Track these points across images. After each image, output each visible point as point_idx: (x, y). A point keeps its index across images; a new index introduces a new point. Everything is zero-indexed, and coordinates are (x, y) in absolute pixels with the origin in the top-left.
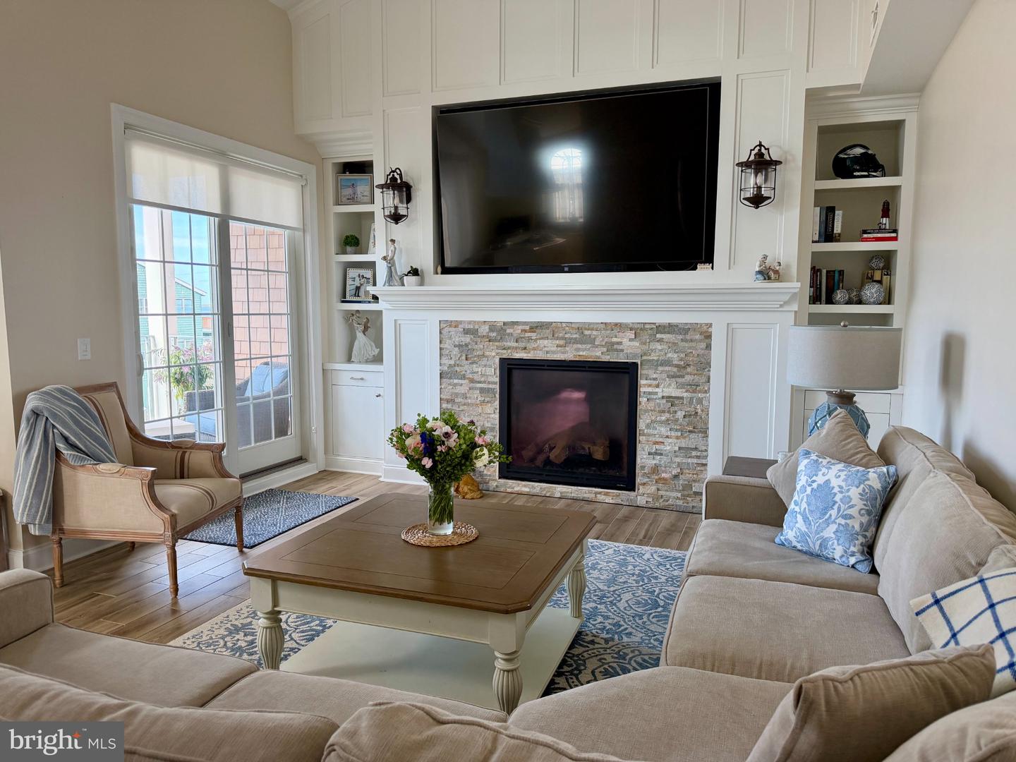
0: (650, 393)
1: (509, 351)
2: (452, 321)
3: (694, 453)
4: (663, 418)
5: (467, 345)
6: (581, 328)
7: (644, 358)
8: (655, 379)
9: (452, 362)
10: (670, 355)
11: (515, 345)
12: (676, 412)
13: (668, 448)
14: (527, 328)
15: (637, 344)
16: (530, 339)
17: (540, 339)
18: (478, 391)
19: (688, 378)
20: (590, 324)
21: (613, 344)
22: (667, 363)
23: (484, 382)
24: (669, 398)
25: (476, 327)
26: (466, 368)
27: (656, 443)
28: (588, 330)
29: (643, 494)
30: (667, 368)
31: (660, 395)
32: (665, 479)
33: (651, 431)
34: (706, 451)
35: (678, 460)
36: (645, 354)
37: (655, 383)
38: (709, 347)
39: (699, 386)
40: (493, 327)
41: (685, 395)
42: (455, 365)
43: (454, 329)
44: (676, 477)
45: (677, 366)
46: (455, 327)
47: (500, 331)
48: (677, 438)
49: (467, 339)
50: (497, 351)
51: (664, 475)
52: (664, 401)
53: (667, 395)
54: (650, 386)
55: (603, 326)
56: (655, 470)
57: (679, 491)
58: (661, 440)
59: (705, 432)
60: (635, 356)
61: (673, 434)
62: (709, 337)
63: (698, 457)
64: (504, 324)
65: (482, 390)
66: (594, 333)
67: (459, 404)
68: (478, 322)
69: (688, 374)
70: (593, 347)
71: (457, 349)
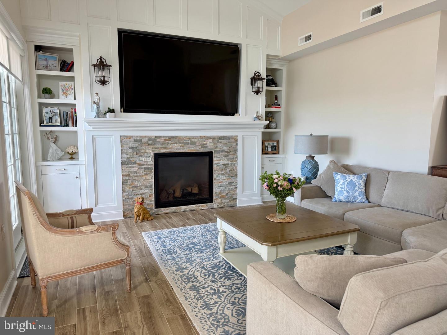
0: (217, 163)
1: (158, 149)
2: (127, 136)
3: (233, 184)
4: (223, 172)
5: (136, 148)
6: (190, 138)
7: (215, 149)
8: (219, 158)
9: (129, 156)
10: (224, 148)
11: (161, 146)
12: (226, 170)
13: (225, 183)
14: (167, 138)
15: (212, 144)
16: (168, 144)
17: (173, 143)
18: (143, 169)
19: (231, 156)
20: (194, 136)
21: (203, 144)
22: (223, 151)
23: (146, 165)
24: (224, 165)
25: (141, 138)
26: (136, 159)
27: (220, 182)
28: (194, 139)
29: (216, 203)
30: (223, 153)
31: (221, 164)
32: (223, 196)
33: (218, 178)
34: (237, 182)
35: (228, 188)
36: (215, 148)
37: (219, 159)
38: (237, 144)
39: (234, 159)
40: (150, 139)
41: (230, 163)
42: (130, 158)
43: (129, 140)
44: (227, 194)
45: (227, 152)
46: (129, 139)
47: (153, 140)
48: (228, 179)
49: (137, 144)
50: (152, 150)
51: (223, 194)
52: (223, 166)
53: (223, 163)
54: (217, 160)
55: (199, 137)
56: (220, 193)
57: (229, 199)
58: (222, 181)
59: (236, 175)
60: (212, 149)
61: (226, 178)
62: (237, 141)
63: (234, 185)
64: (156, 137)
65: (145, 169)
66: (196, 140)
67: (132, 177)
68: (142, 136)
69: (231, 155)
70: (195, 146)
71: (131, 150)
